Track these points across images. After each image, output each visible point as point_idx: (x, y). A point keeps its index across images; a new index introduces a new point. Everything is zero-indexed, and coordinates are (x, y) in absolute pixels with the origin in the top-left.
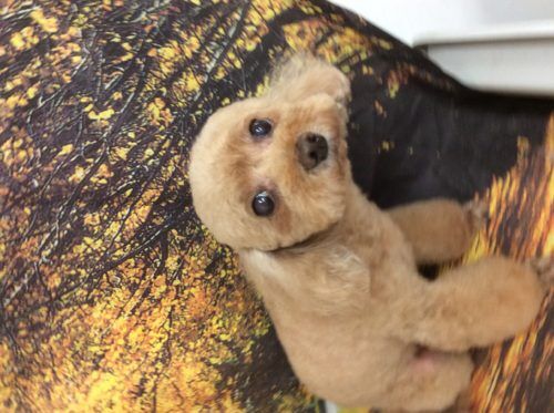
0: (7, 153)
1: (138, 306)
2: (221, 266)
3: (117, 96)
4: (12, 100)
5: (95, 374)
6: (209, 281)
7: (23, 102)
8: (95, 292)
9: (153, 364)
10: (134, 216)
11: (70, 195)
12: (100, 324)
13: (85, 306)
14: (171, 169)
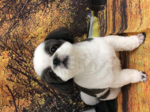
1: (44, 14)
2: (60, 6)
5: (38, 27)
6: (58, 9)
8: (36, 11)
9: (49, 26)
12: (38, 17)
13: (35, 13)
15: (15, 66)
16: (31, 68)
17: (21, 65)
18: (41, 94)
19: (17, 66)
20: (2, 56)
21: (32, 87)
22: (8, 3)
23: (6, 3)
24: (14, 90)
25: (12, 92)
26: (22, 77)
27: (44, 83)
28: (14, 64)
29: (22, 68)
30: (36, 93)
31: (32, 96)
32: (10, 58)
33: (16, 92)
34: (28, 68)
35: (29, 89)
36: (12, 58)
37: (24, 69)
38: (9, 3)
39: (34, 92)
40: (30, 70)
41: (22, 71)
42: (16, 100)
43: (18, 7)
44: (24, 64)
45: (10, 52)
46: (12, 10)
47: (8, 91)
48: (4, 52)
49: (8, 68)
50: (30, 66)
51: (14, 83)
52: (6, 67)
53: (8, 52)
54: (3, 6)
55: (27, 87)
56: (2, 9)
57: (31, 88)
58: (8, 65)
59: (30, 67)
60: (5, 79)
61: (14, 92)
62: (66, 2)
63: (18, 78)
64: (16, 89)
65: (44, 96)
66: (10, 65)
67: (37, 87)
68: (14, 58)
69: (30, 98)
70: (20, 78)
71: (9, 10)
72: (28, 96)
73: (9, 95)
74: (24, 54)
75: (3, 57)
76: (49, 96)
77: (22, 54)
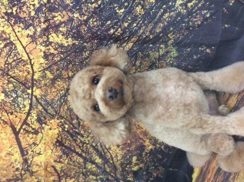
0: (91, 23)
3: (126, 4)
4: (94, 5)
7: (97, 6)
10: (127, 46)
11: (108, 38)
14: (141, 31)
15: (67, 142)
16: (89, 146)
17: (75, 141)
18: (97, 176)
19: (70, 143)
20: (48, 125)
21: (87, 169)
22: (69, 56)
23: (65, 54)
24: (62, 171)
25: (59, 172)
26: (75, 158)
27: (104, 166)
28: (66, 139)
29: (77, 144)
30: (90, 174)
31: (85, 178)
32: (60, 129)
33: (64, 173)
34: (85, 145)
35: (82, 170)
36: (63, 129)
37: (80, 146)
38: (71, 54)
39: (89, 174)
40: (87, 148)
41: (77, 150)
42: (62, 179)
43: (84, 62)
44: (80, 139)
45: (61, 122)
46: (73, 65)
47: (54, 171)
48: (53, 120)
49: (56, 145)
50: (87, 142)
51: (63, 165)
52: (54, 145)
53: (58, 121)
54: (59, 59)
55: (79, 169)
56: (57, 63)
57: (84, 170)
58: (57, 140)
59: (88, 144)
60: (52, 161)
61: (61, 173)
62: (168, 61)
63: (69, 160)
64: (65, 169)
65: (101, 178)
66: (60, 140)
67: (94, 169)
68: (66, 129)
69: (81, 179)
70: (73, 160)
71: (68, 64)
72: (79, 176)
73: (54, 175)
74: (82, 125)
75: (49, 127)
76: (108, 179)
77: (79, 125)
